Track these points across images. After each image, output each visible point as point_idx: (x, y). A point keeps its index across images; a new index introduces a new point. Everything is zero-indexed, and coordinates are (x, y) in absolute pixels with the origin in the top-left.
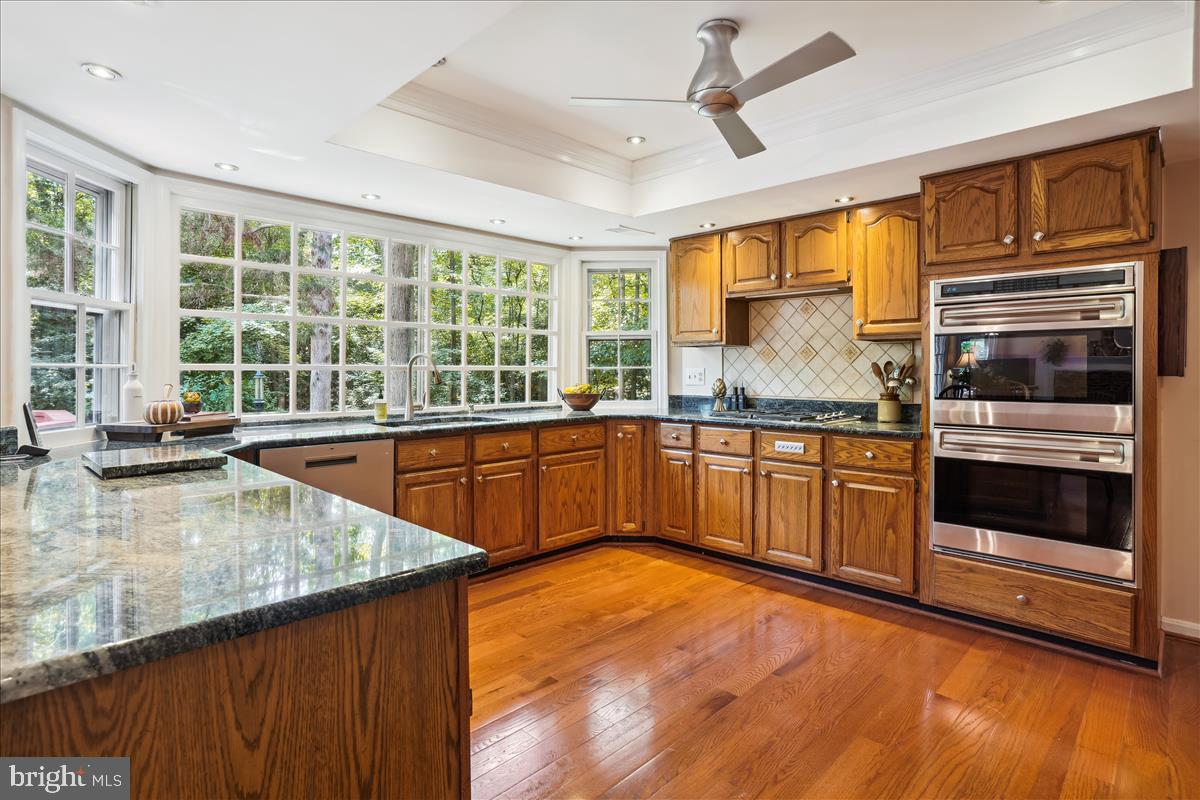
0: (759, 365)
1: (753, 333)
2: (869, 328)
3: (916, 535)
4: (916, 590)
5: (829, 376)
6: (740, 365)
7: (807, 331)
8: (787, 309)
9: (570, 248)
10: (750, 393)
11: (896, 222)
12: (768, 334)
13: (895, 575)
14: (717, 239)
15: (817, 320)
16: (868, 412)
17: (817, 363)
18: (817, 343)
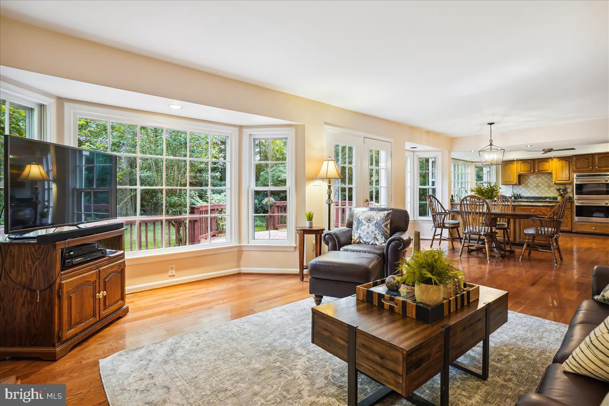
0: (524, 189)
1: (521, 182)
2: (557, 182)
3: (572, 220)
4: (572, 229)
5: (543, 191)
6: (518, 189)
7: (537, 182)
8: (532, 177)
9: (472, 162)
10: (521, 195)
11: (564, 162)
12: (526, 182)
13: (567, 227)
14: (516, 162)
15: (540, 180)
16: (555, 198)
17: (540, 189)
18: (540, 184)
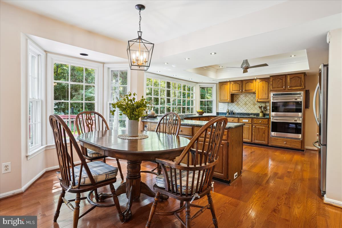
0: (236, 106)
1: (234, 101)
2: (259, 100)
3: (268, 134)
4: (268, 143)
5: (250, 109)
6: (232, 106)
7: (245, 100)
8: (242, 96)
9: (197, 83)
10: (234, 112)
11: (264, 82)
12: (238, 101)
13: (265, 141)
14: (229, 83)
15: (247, 98)
16: (258, 115)
17: (247, 106)
18: (247, 103)
